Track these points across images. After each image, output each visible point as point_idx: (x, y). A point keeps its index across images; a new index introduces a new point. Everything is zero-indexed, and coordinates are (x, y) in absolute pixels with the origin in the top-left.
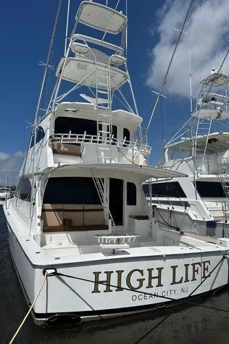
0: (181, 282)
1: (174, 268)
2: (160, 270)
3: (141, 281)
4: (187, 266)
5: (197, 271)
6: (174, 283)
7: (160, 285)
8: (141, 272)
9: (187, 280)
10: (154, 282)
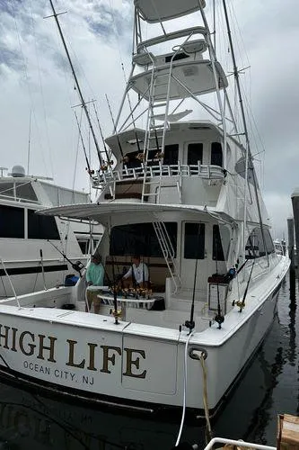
0: (82, 366)
1: (72, 343)
2: (53, 340)
3: (33, 347)
4: (92, 346)
5: (113, 359)
6: (71, 363)
7: (51, 359)
8: (33, 336)
9: (92, 367)
10: (46, 353)
